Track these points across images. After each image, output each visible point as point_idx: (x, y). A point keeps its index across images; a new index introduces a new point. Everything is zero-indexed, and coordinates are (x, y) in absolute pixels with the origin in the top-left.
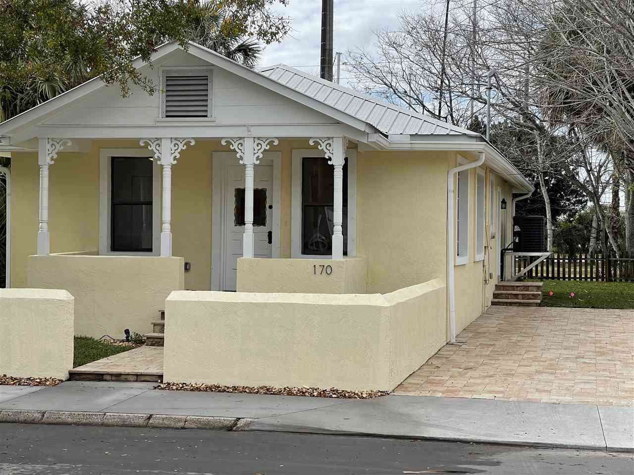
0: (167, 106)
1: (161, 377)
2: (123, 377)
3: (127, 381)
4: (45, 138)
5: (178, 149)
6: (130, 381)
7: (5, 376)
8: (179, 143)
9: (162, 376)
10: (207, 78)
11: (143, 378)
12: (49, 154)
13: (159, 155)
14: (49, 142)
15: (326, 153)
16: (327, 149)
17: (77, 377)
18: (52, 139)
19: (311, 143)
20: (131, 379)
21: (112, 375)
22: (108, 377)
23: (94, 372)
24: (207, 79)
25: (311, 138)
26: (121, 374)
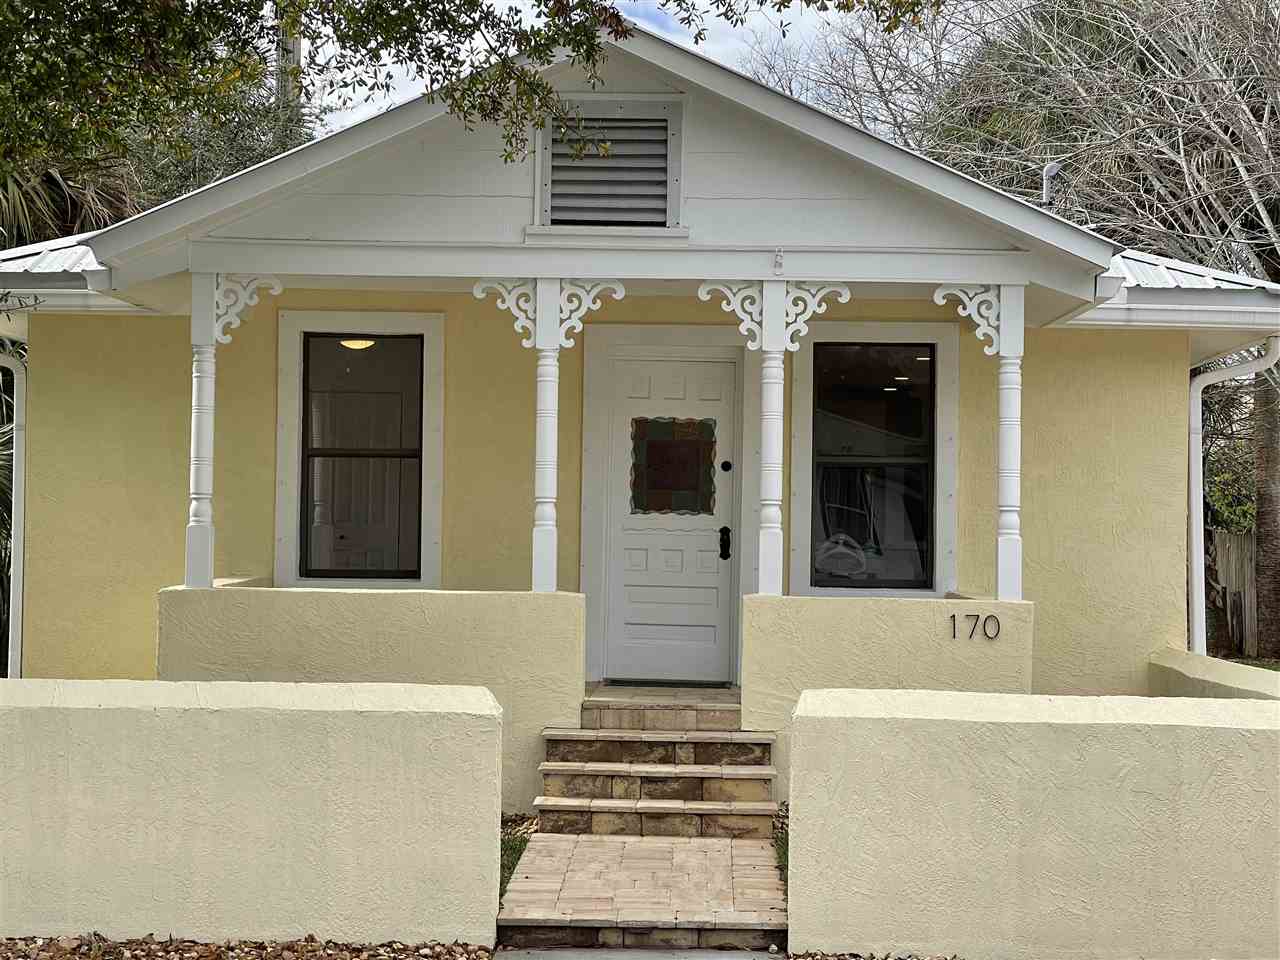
0: (554, 196)
1: (779, 936)
2: (657, 937)
3: (669, 946)
4: (211, 274)
5: (578, 308)
6: (680, 948)
7: (311, 939)
8: (581, 293)
9: (785, 932)
10: (663, 124)
11: (715, 940)
12: (219, 317)
13: (529, 324)
14: (218, 285)
15: (979, 326)
16: (982, 316)
17: (519, 938)
18: (229, 277)
19: (939, 299)
20: (683, 943)
21: (625, 930)
22: (613, 938)
23: (571, 921)
24: (665, 128)
25: (939, 285)
26: (656, 928)
